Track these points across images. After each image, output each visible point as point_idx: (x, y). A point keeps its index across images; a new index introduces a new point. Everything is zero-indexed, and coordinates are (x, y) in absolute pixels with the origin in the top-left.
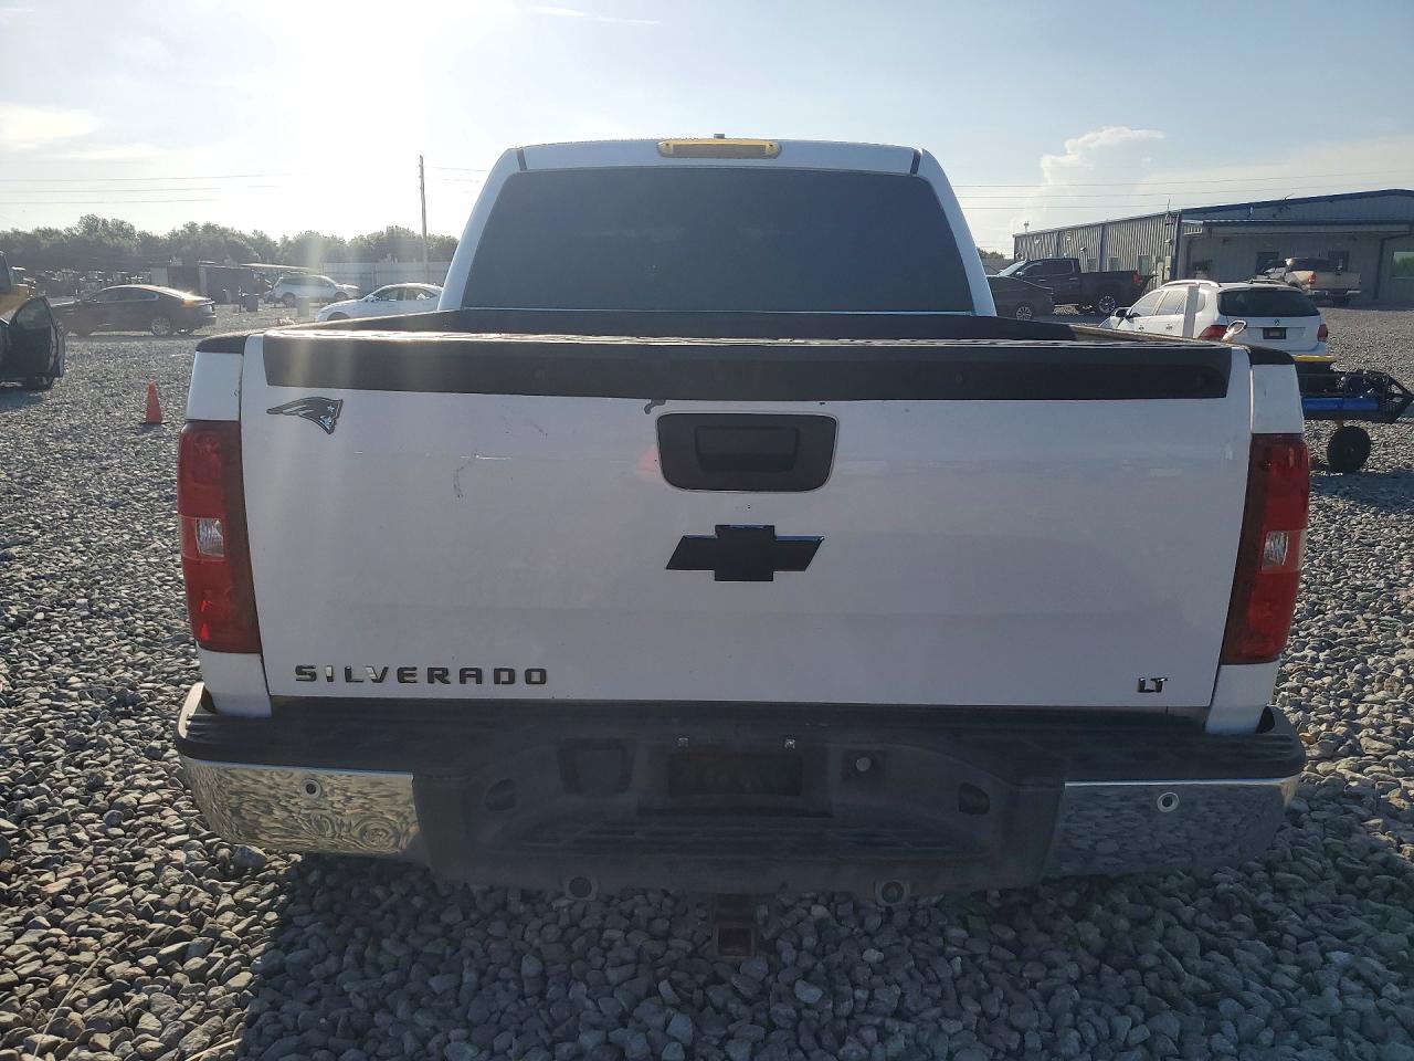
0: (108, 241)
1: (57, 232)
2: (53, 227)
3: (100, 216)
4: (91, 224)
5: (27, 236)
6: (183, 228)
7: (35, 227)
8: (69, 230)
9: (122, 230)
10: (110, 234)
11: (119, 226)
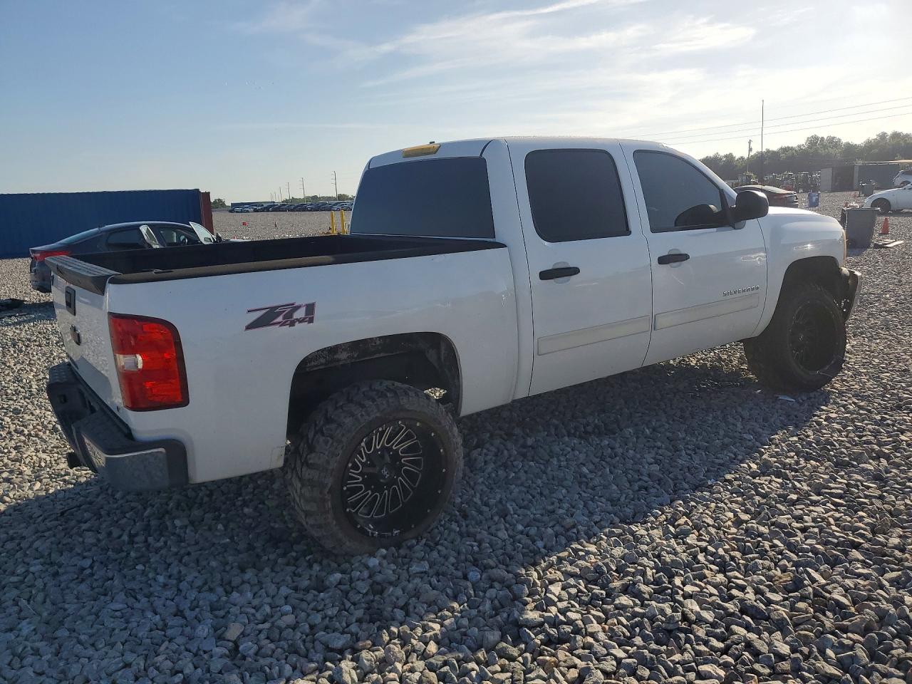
0: (822, 152)
1: (792, 149)
2: (790, 146)
3: (820, 136)
4: (814, 141)
5: (774, 152)
6: (876, 137)
7: (779, 147)
8: (799, 146)
9: (833, 142)
10: (825, 147)
11: (831, 140)
